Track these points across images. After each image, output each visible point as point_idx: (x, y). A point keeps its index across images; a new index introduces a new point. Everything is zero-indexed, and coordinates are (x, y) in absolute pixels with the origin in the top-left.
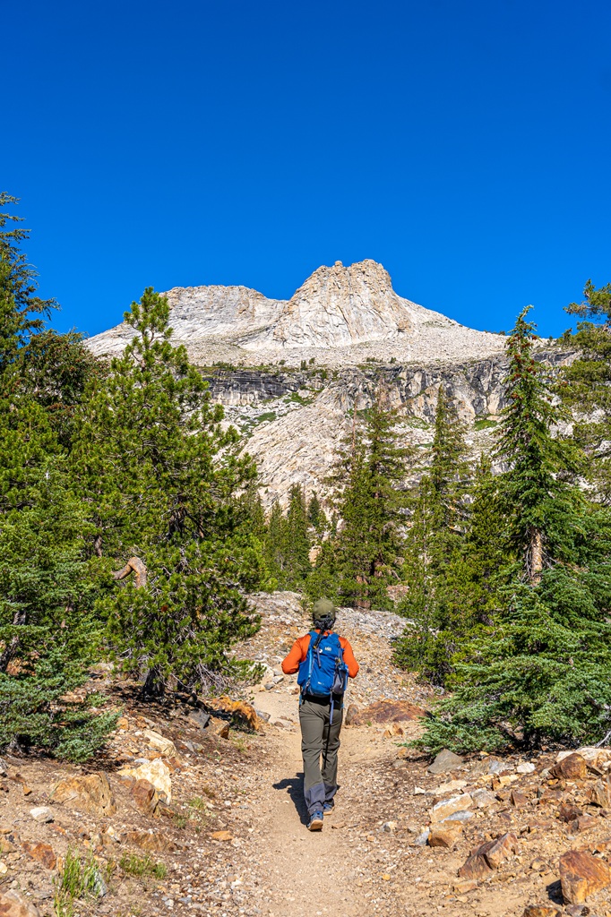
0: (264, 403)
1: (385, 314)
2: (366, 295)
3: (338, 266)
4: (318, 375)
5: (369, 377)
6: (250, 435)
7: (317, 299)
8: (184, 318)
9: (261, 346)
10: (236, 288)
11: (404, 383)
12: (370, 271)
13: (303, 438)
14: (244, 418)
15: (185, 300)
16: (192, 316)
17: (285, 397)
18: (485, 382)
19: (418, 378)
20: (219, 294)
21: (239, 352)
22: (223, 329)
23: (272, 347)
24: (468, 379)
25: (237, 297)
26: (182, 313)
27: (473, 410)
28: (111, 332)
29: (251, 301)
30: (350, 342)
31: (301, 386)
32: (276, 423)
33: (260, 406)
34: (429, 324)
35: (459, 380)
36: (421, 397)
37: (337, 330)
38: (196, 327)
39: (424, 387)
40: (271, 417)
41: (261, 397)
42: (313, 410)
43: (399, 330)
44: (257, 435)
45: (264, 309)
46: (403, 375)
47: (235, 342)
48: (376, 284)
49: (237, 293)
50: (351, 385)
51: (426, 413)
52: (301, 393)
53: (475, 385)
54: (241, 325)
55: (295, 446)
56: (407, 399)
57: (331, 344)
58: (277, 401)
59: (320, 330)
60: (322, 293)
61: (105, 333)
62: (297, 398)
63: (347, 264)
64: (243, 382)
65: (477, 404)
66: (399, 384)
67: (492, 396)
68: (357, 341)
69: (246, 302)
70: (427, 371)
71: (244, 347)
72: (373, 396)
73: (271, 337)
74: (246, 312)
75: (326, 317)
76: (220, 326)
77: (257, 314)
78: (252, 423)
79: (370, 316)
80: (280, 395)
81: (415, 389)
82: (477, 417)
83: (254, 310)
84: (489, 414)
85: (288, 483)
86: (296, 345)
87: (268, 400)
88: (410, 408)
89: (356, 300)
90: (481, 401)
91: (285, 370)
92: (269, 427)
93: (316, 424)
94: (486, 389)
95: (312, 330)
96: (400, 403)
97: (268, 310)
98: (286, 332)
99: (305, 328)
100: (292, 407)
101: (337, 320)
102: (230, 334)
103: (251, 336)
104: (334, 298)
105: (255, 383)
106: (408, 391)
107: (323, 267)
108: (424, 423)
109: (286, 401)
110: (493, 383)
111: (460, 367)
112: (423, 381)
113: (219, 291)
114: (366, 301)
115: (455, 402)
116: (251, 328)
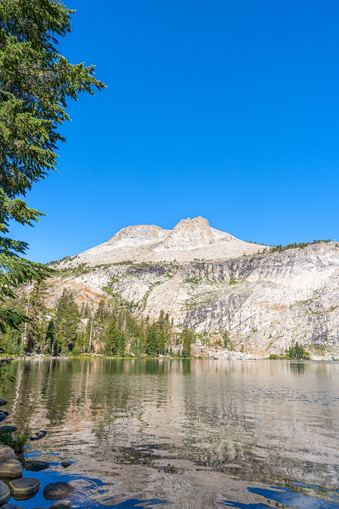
0: (158, 277)
1: (205, 237)
2: (198, 230)
3: (188, 219)
4: (176, 267)
5: (194, 266)
6: (152, 290)
7: (180, 232)
8: (133, 238)
9: (160, 250)
10: (152, 226)
11: (206, 268)
12: (200, 221)
13: (167, 292)
14: (150, 283)
15: (133, 230)
16: (136, 237)
17: (164, 275)
18: (235, 267)
19: (211, 266)
20: (145, 228)
21: (152, 253)
22: (147, 242)
23: (164, 250)
24: (229, 266)
25: (152, 229)
26: (132, 236)
27: (229, 277)
28: (106, 243)
29: (157, 231)
30: (192, 248)
31: (170, 271)
32: (160, 285)
33: (156, 278)
34: (222, 239)
35: (225, 267)
36: (212, 273)
37: (187, 244)
38: (137, 241)
39: (213, 269)
40: (158, 283)
41: (157, 275)
42: (172, 281)
43: (210, 243)
44: (154, 290)
45: (162, 234)
46: (206, 265)
47: (151, 248)
48: (202, 226)
49: (152, 228)
50: (187, 270)
51: (213, 279)
52: (170, 274)
53: (231, 268)
54: (153, 241)
55: (165, 295)
56: (207, 274)
57: (185, 249)
58: (162, 276)
59: (181, 244)
60: (182, 230)
61: (104, 243)
62: (168, 276)
63: (191, 218)
64: (151, 270)
65: (231, 275)
66: (204, 268)
67: (237, 272)
68: (194, 248)
69: (155, 232)
70: (214, 264)
71: (154, 250)
72: (195, 273)
73: (164, 246)
74: (155, 235)
75: (183, 239)
76: (146, 241)
77: (159, 236)
78: (153, 285)
79: (199, 238)
80: (163, 274)
81: (210, 270)
82: (231, 280)
83: (158, 234)
84: (235, 279)
85: (161, 308)
86: (172, 250)
87: (159, 276)
88: (207, 277)
89: (194, 232)
90: (233, 274)
91: (165, 265)
92: (158, 287)
93: (173, 286)
94: (235, 269)
95: (178, 244)
96: (204, 275)
97: (163, 234)
98: (169, 245)
99: (176, 243)
100: (166, 279)
101: (187, 240)
102: (149, 245)
103: (156, 245)
104: (186, 231)
105: (155, 270)
106: (207, 271)
107: (183, 220)
108: (212, 282)
109: (165, 277)
110: (237, 267)
111: (226, 262)
112: (213, 267)
113: (146, 227)
114: (198, 232)
115: (223, 275)
116: (157, 242)
